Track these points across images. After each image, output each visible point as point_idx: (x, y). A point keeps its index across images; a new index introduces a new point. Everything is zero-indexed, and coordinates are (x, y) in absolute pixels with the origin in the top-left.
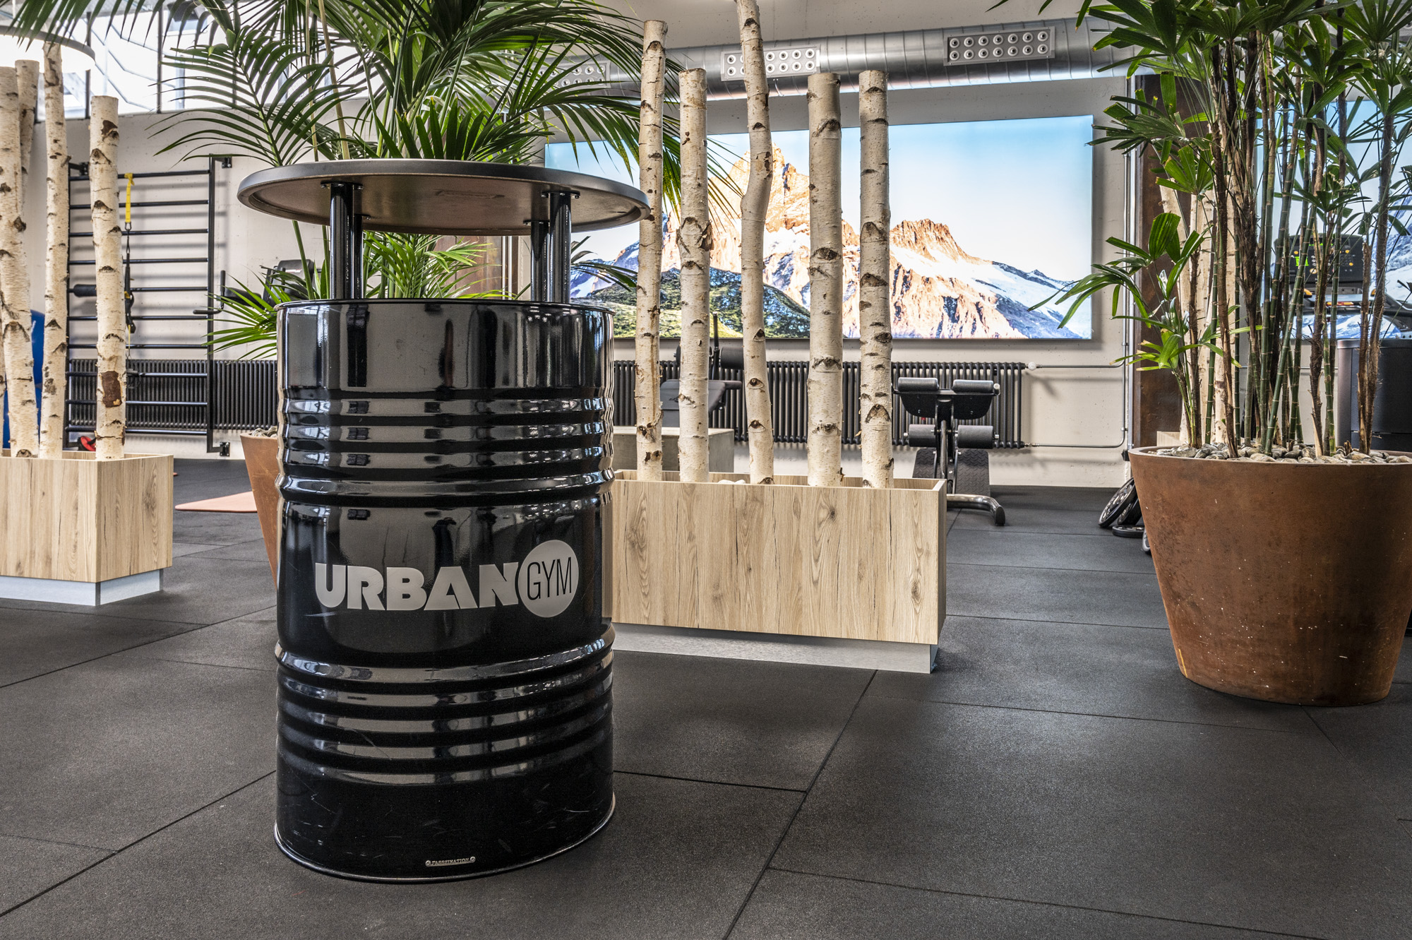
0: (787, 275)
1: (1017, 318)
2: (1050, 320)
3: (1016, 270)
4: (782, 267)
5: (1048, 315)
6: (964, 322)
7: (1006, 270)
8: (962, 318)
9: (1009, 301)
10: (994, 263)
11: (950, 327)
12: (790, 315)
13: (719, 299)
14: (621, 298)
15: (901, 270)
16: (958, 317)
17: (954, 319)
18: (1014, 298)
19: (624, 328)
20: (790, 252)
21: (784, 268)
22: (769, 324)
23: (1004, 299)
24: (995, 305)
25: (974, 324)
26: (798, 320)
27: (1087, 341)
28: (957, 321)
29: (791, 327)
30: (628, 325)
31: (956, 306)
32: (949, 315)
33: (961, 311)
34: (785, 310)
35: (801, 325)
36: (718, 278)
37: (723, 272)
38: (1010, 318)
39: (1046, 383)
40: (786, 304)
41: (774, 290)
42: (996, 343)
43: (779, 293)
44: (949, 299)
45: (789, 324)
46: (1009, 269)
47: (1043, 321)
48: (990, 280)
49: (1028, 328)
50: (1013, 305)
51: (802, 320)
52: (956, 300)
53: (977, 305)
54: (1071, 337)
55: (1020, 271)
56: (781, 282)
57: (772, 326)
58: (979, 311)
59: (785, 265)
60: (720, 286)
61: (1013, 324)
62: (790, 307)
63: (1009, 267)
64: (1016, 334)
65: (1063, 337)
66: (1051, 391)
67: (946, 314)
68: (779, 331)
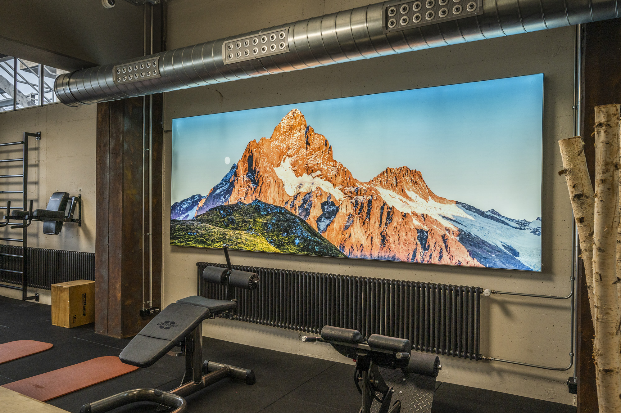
0: (308, 208)
1: (476, 249)
2: (505, 253)
3: (476, 209)
4: (305, 202)
5: (503, 248)
6: (433, 250)
7: (467, 209)
8: (432, 247)
9: (469, 235)
10: (457, 203)
11: (422, 254)
12: (310, 238)
13: (266, 224)
14: (211, 221)
15: (386, 206)
16: (429, 246)
17: (426, 248)
18: (474, 232)
19: (212, 241)
20: (309, 191)
21: (306, 204)
22: (296, 244)
23: (465, 233)
24: (458, 238)
25: (441, 252)
26: (315, 242)
27: (537, 272)
28: (427, 250)
29: (310, 247)
30: (214, 240)
31: (427, 237)
32: (422, 244)
33: (431, 242)
34: (306, 234)
35: (317, 246)
36: (266, 209)
37: (269, 205)
38: (470, 249)
39: (503, 305)
40: (307, 230)
41: (300, 219)
42: (459, 269)
43: (303, 222)
44: (421, 231)
45: (309, 245)
46: (469, 208)
47: (498, 253)
48: (454, 216)
49: (485, 258)
50: (473, 238)
51: (317, 242)
52: (427, 232)
53: (443, 236)
54: (523, 269)
55: (478, 210)
56: (304, 214)
57: (298, 246)
58: (445, 242)
59: (307, 201)
60: (267, 215)
61: (473, 255)
62: (309, 232)
63: (470, 206)
64: (475, 263)
65: (516, 268)
66: (507, 313)
67: (419, 243)
68: (303, 249)
